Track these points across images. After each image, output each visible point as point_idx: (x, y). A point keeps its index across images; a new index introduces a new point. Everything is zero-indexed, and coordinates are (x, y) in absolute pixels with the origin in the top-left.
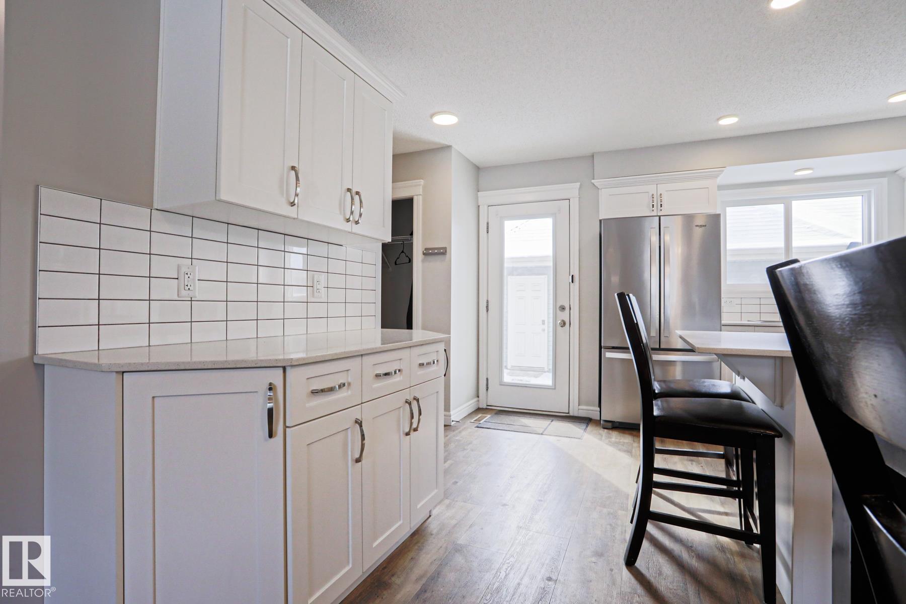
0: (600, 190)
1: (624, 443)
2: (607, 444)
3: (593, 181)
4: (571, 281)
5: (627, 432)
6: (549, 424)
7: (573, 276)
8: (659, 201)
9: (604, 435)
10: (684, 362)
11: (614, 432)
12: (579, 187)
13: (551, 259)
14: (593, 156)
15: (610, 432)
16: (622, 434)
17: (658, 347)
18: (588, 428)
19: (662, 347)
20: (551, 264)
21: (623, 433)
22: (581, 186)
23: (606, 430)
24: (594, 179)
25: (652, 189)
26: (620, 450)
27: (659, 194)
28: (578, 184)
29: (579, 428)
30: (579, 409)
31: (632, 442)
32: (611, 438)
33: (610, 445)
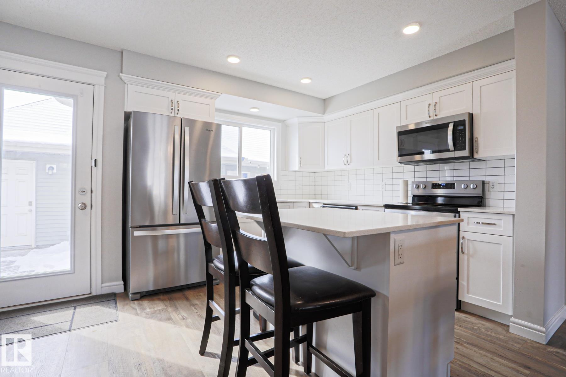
0: (126, 85)
1: (159, 310)
2: (146, 317)
3: (121, 74)
4: (93, 164)
5: (155, 298)
6: (74, 313)
7: (96, 160)
8: (176, 107)
9: (137, 308)
10: (186, 235)
11: (143, 301)
12: (105, 76)
13: (71, 148)
14: (122, 53)
15: (140, 302)
16: (151, 302)
17: (178, 223)
18: (118, 304)
19: (182, 222)
20: (70, 152)
21: (153, 300)
22: (107, 76)
23: (136, 302)
24: (122, 73)
25: (171, 96)
26: (160, 320)
27: (176, 101)
28: (105, 74)
29: (109, 308)
30: (102, 287)
31: (165, 307)
32: (145, 309)
33: (150, 318)
